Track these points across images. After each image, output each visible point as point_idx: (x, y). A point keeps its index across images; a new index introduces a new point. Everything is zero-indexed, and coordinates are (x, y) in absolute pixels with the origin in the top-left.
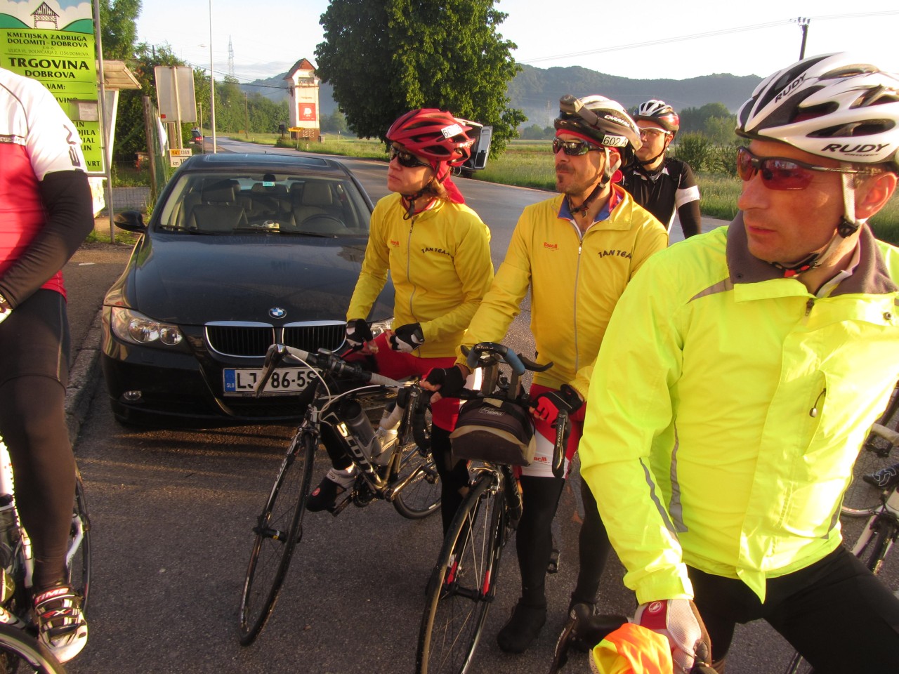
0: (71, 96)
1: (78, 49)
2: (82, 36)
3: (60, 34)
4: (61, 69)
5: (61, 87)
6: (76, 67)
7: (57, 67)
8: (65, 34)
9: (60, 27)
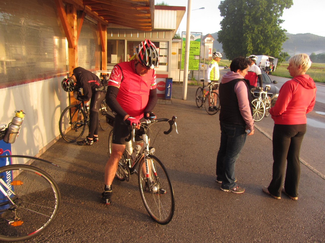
0: (194, 54)
1: (197, 45)
2: (198, 42)
3: (194, 42)
4: (193, 49)
5: (193, 52)
6: (196, 48)
7: (192, 48)
8: (195, 42)
9: (194, 40)
